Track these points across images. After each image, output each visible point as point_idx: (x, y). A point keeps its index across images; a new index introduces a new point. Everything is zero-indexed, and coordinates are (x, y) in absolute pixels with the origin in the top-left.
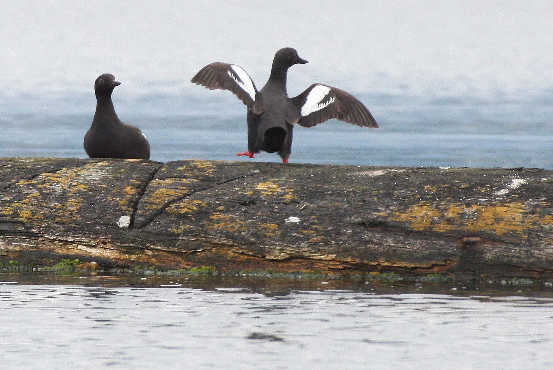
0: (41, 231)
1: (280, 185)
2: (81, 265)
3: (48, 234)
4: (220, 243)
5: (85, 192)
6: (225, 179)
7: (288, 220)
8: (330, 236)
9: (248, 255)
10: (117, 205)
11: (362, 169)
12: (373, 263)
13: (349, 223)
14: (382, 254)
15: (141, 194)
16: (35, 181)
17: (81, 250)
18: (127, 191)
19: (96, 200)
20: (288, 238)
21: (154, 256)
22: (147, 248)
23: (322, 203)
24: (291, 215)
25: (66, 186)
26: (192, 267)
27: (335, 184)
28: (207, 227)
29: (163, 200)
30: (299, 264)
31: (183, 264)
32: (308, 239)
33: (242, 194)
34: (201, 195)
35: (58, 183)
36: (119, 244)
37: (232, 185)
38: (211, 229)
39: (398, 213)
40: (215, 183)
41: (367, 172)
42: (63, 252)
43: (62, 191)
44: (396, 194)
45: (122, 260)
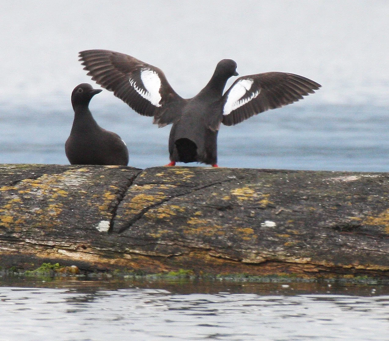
0: (22, 236)
1: (256, 191)
2: (61, 269)
3: (29, 239)
4: (197, 247)
5: (65, 197)
6: (203, 184)
7: (263, 225)
8: (305, 240)
9: (225, 259)
10: (97, 210)
11: (336, 174)
12: (347, 266)
13: (324, 228)
14: (356, 257)
15: (120, 200)
16: (17, 187)
17: (61, 254)
18: (106, 196)
19: (76, 205)
20: (264, 242)
21: (133, 260)
22: (126, 252)
23: (297, 208)
24: (267, 219)
25: (46, 191)
26: (170, 271)
27: (310, 189)
28: (185, 232)
29: (142, 206)
30: (275, 268)
31: (161, 268)
32: (284, 243)
33: (219, 200)
34: (179, 201)
35: (39, 189)
36: (99, 249)
37: (209, 190)
38: (188, 234)
39: (371, 217)
40: (192, 188)
41: (341, 178)
42: (44, 256)
43: (43, 196)
44: (370, 199)
45: (101, 264)
